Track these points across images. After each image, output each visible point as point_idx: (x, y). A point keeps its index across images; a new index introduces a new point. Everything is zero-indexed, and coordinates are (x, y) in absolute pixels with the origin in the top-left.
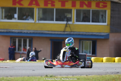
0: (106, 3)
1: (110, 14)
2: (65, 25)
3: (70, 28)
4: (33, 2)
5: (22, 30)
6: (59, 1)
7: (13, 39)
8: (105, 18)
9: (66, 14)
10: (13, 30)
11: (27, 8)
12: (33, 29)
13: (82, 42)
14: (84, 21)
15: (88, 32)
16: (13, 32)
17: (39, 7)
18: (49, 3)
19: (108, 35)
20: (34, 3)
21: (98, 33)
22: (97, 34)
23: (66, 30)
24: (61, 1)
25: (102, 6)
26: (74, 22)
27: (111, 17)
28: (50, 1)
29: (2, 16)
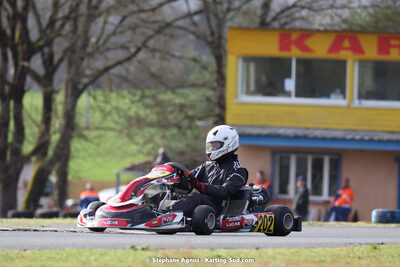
5: (308, 129)
7: (282, 158)
10: (280, 127)
12: (342, 127)
16: (279, 136)
17: (361, 57)
18: (395, 46)
20: (346, 43)
28: (395, 38)
29: (248, 86)
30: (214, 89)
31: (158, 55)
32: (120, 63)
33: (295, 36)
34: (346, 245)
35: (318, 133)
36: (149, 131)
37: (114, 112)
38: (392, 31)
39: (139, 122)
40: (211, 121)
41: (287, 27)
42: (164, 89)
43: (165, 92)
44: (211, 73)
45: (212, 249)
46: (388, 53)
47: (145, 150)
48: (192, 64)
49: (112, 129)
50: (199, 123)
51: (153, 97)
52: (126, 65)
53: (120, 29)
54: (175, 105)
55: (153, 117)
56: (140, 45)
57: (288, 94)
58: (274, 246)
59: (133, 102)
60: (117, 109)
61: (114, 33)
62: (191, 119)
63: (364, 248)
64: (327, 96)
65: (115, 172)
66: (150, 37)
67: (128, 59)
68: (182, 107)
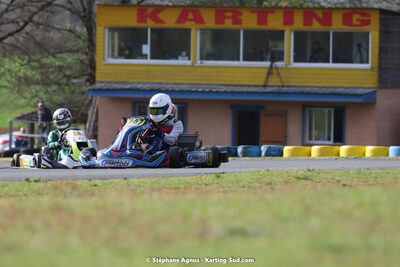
0: (369, 16)
1: (377, 41)
2: (266, 71)
3: (280, 78)
4: (187, 15)
5: (161, 84)
6: (252, 12)
7: (140, 107)
8: (368, 50)
9: (271, 43)
10: (139, 83)
11: (176, 30)
13: (311, 112)
14: (314, 60)
16: (138, 90)
17: (202, 26)
18: (229, 17)
19: (374, 93)
20: (190, 16)
21: (347, 88)
22: (347, 91)
23: (269, 84)
24: (258, 12)
25: (359, 23)
26: (289, 63)
27: (382, 50)
28: (229, 11)
29: (113, 51)
30: (86, 54)
31: (41, 27)
32: (11, 34)
33: (149, 11)
34: (194, 174)
36: (34, 88)
37: (7, 73)
38: (225, 5)
39: (27, 81)
40: (84, 79)
41: (143, 3)
42: (46, 55)
43: (47, 57)
44: (84, 41)
45: (90, 180)
46: (223, 23)
47: (32, 103)
48: (69, 34)
49: (5, 87)
50: (74, 81)
51: (38, 61)
52: (16, 35)
53: (11, 8)
54: (56, 67)
55: (38, 77)
56: (26, 19)
57: (145, 57)
58: (138, 177)
59: (22, 65)
60: (9, 70)
61: (7, 11)
62: (68, 77)
63: (208, 177)
64: (176, 58)
65: (8, 120)
66: (35, 13)
67: (18, 31)
68: (61, 68)
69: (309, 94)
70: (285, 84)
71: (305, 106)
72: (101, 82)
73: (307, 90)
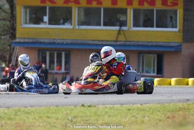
1: (182, 15)
2: (117, 32)
3: (125, 36)
5: (55, 39)
7: (42, 53)
8: (176, 20)
9: (118, 16)
10: (42, 39)
12: (70, 38)
13: (143, 56)
15: (151, 42)
16: (41, 43)
17: (78, 6)
19: (181, 45)
21: (165, 42)
22: (165, 44)
23: (119, 40)
25: (171, 4)
26: (130, 28)
27: (185, 20)
29: (26, 20)
30: (10, 21)
35: (59, 41)
40: (8, 36)
46: (91, 4)
50: (2, 37)
57: (45, 24)
69: (142, 46)
70: (128, 40)
71: (140, 53)
72: (20, 38)
73: (141, 43)
